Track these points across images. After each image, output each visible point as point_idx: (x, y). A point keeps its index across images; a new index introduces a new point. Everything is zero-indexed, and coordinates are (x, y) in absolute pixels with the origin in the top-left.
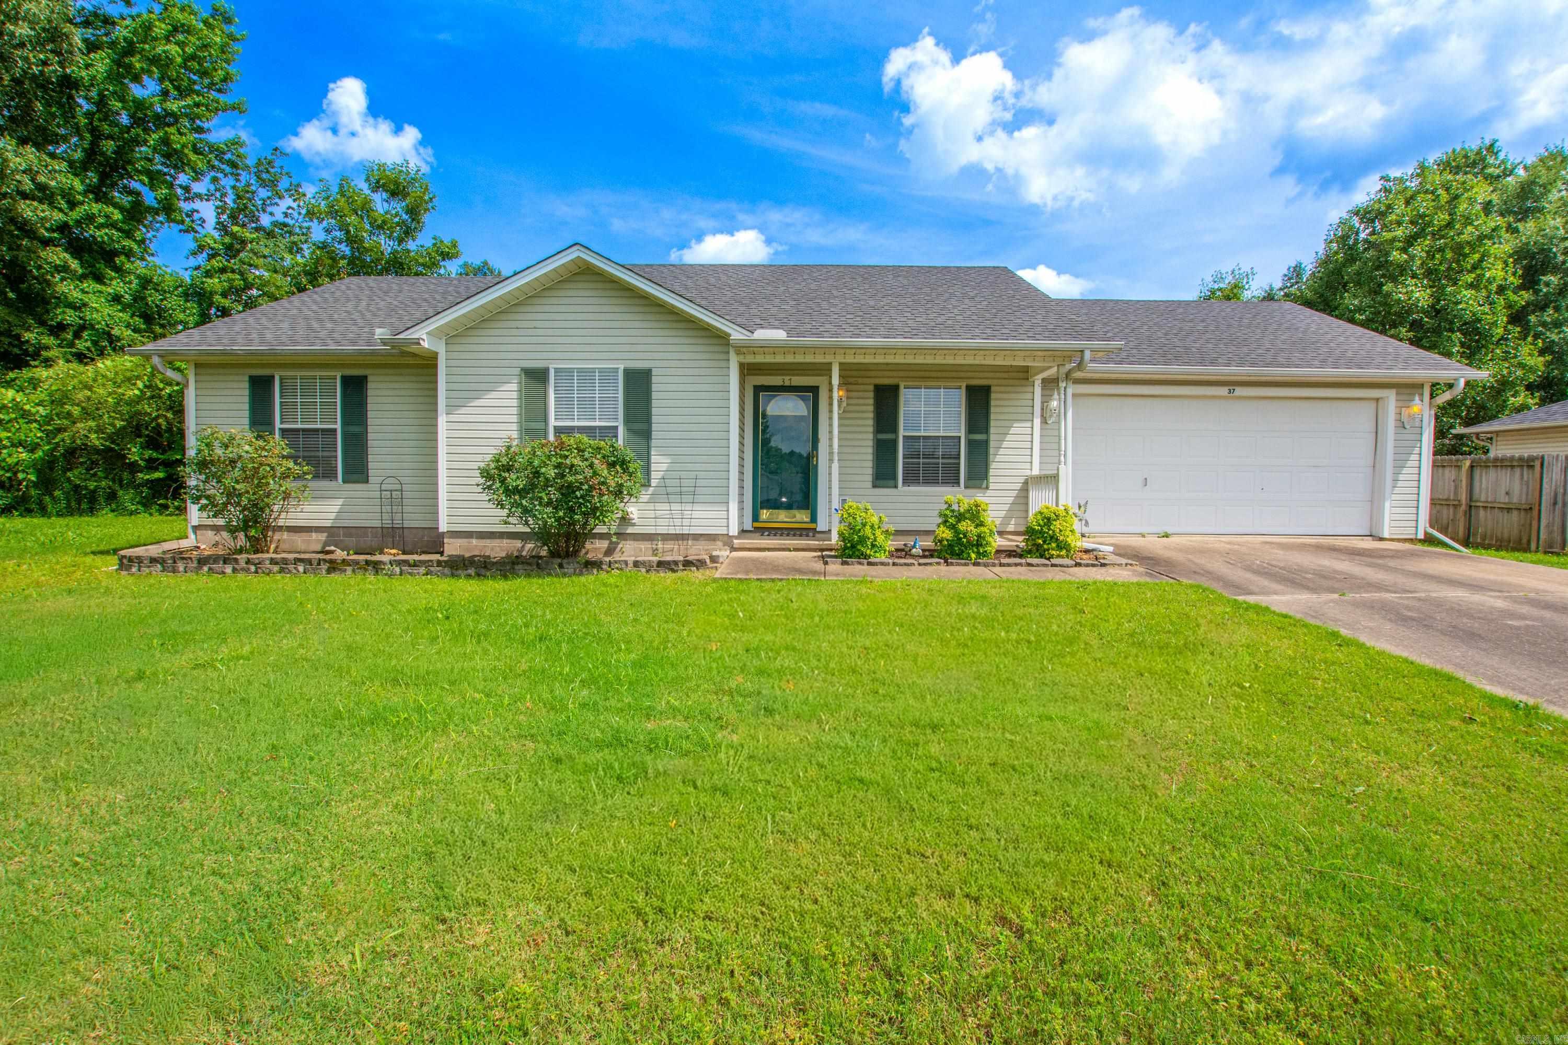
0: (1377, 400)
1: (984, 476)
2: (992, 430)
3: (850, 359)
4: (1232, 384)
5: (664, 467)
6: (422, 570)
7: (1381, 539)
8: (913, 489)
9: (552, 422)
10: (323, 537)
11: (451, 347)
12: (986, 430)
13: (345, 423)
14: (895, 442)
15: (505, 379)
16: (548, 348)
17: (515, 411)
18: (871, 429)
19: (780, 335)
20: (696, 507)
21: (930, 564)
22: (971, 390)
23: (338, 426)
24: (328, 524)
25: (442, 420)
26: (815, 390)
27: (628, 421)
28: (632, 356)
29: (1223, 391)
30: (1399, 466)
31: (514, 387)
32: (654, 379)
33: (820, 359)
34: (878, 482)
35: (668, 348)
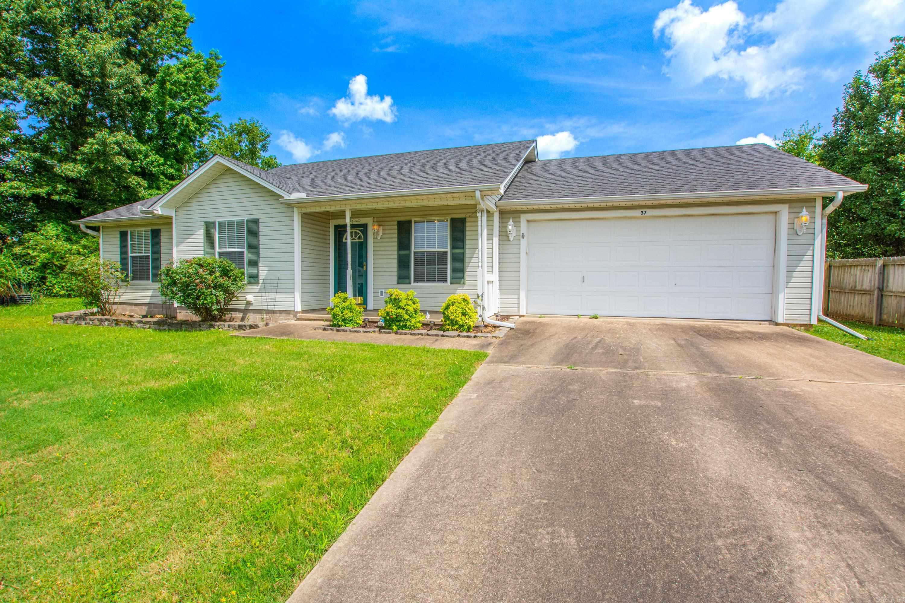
0: (776, 213)
1: (462, 276)
2: (467, 247)
3: (358, 207)
4: (644, 208)
5: (265, 273)
6: (147, 326)
7: (777, 324)
8: (420, 284)
9: (217, 250)
10: (145, 308)
11: (178, 213)
12: (463, 247)
13: (152, 253)
14: (409, 256)
15: (197, 228)
16: (215, 210)
17: (202, 244)
18: (396, 248)
19: (302, 195)
20: (278, 295)
22: (453, 221)
23: (150, 254)
24: (147, 302)
25: (175, 250)
26: (365, 226)
27: (249, 248)
28: (248, 212)
29: (637, 213)
30: (793, 265)
31: (202, 232)
32: (261, 225)
33: (338, 208)
34: (401, 281)
35: (263, 207)
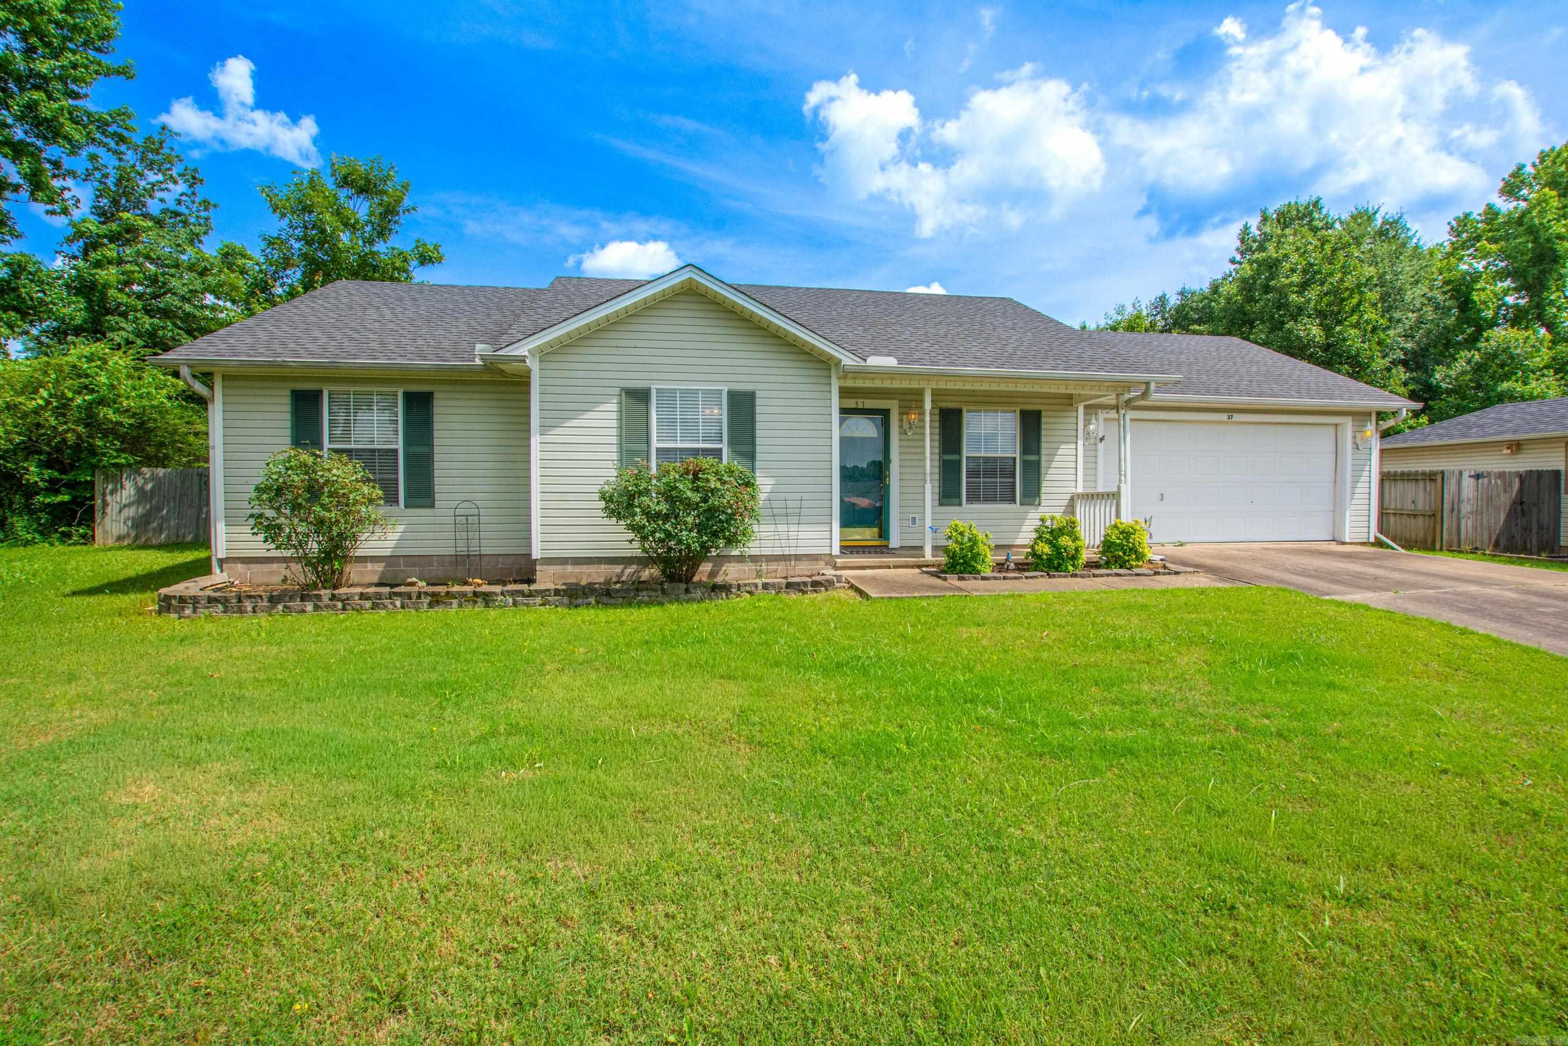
0: (1336, 425)
1: (1038, 494)
2: (1043, 451)
3: (942, 385)
4: (1232, 411)
5: (768, 489)
6: (538, 600)
7: (1343, 543)
8: (977, 506)
9: (655, 444)
10: (380, 567)
11: (545, 365)
12: (1038, 453)
13: (407, 443)
14: (959, 462)
15: (604, 398)
16: (648, 368)
17: (614, 432)
18: (937, 451)
19: (890, 362)
20: (802, 528)
21: (1036, 577)
22: (1024, 414)
23: (400, 446)
24: (387, 553)
25: (536, 441)
26: (885, 413)
27: (731, 443)
28: (734, 378)
29: (1224, 417)
30: (1355, 482)
31: (614, 407)
32: (758, 402)
33: (915, 385)
34: (945, 501)
35: (771, 371)
